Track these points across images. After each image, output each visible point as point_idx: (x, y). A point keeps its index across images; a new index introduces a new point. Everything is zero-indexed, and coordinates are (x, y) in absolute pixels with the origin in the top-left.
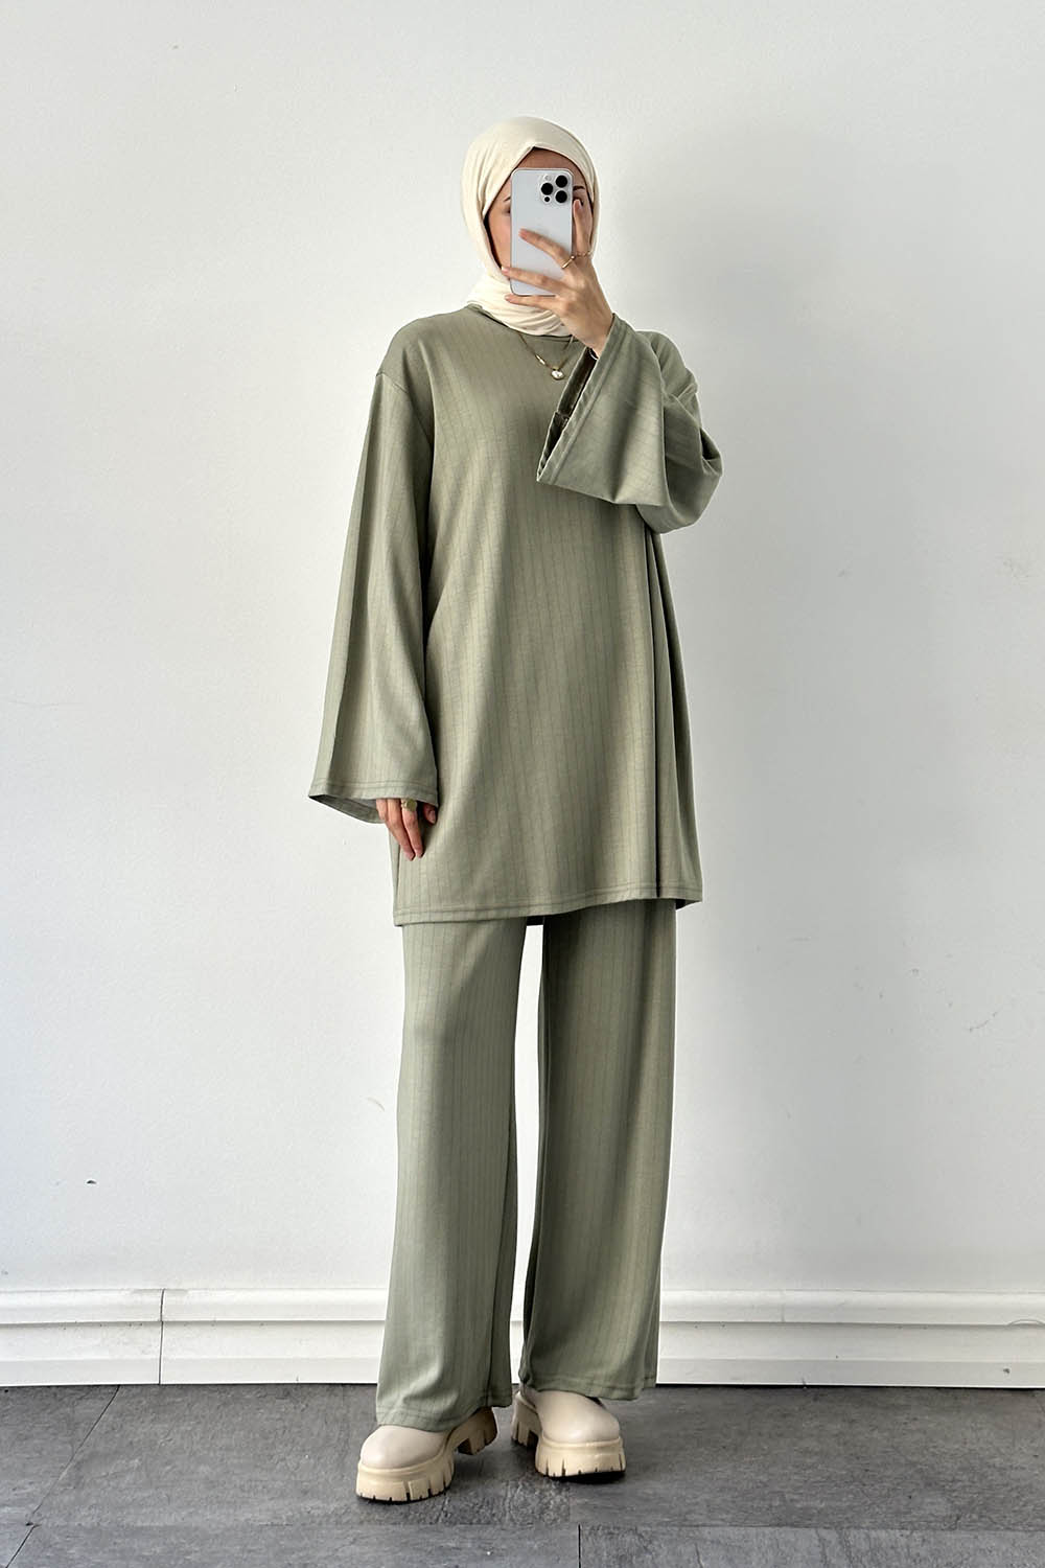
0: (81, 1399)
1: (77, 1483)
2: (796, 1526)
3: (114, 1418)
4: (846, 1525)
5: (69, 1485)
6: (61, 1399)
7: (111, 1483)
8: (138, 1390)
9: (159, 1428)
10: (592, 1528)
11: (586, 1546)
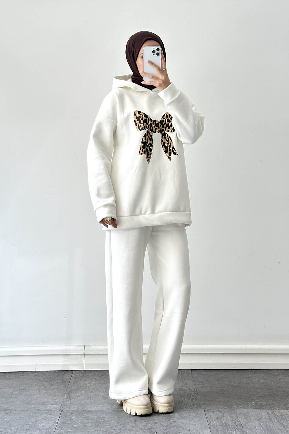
0: (64, 374)
1: (69, 398)
2: (260, 409)
3: (74, 379)
4: (273, 409)
5: (67, 399)
6: (59, 374)
7: (78, 398)
8: (79, 371)
9: (87, 382)
10: (208, 410)
11: (208, 415)
